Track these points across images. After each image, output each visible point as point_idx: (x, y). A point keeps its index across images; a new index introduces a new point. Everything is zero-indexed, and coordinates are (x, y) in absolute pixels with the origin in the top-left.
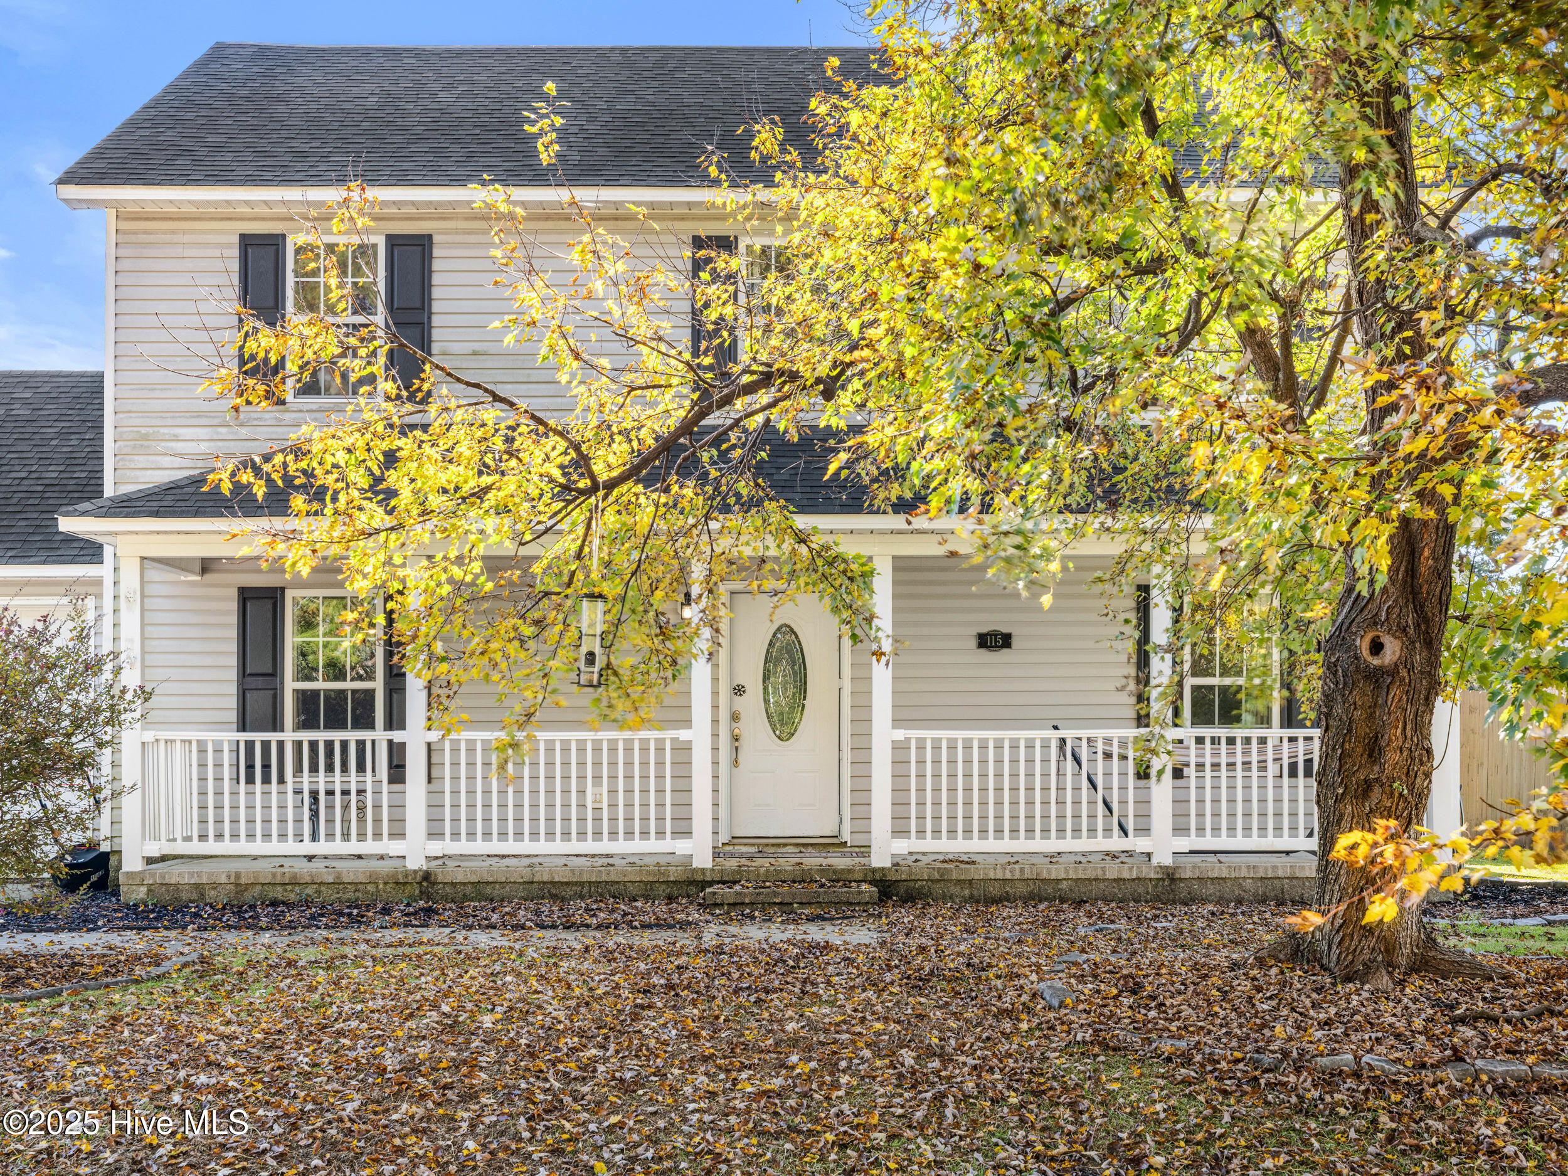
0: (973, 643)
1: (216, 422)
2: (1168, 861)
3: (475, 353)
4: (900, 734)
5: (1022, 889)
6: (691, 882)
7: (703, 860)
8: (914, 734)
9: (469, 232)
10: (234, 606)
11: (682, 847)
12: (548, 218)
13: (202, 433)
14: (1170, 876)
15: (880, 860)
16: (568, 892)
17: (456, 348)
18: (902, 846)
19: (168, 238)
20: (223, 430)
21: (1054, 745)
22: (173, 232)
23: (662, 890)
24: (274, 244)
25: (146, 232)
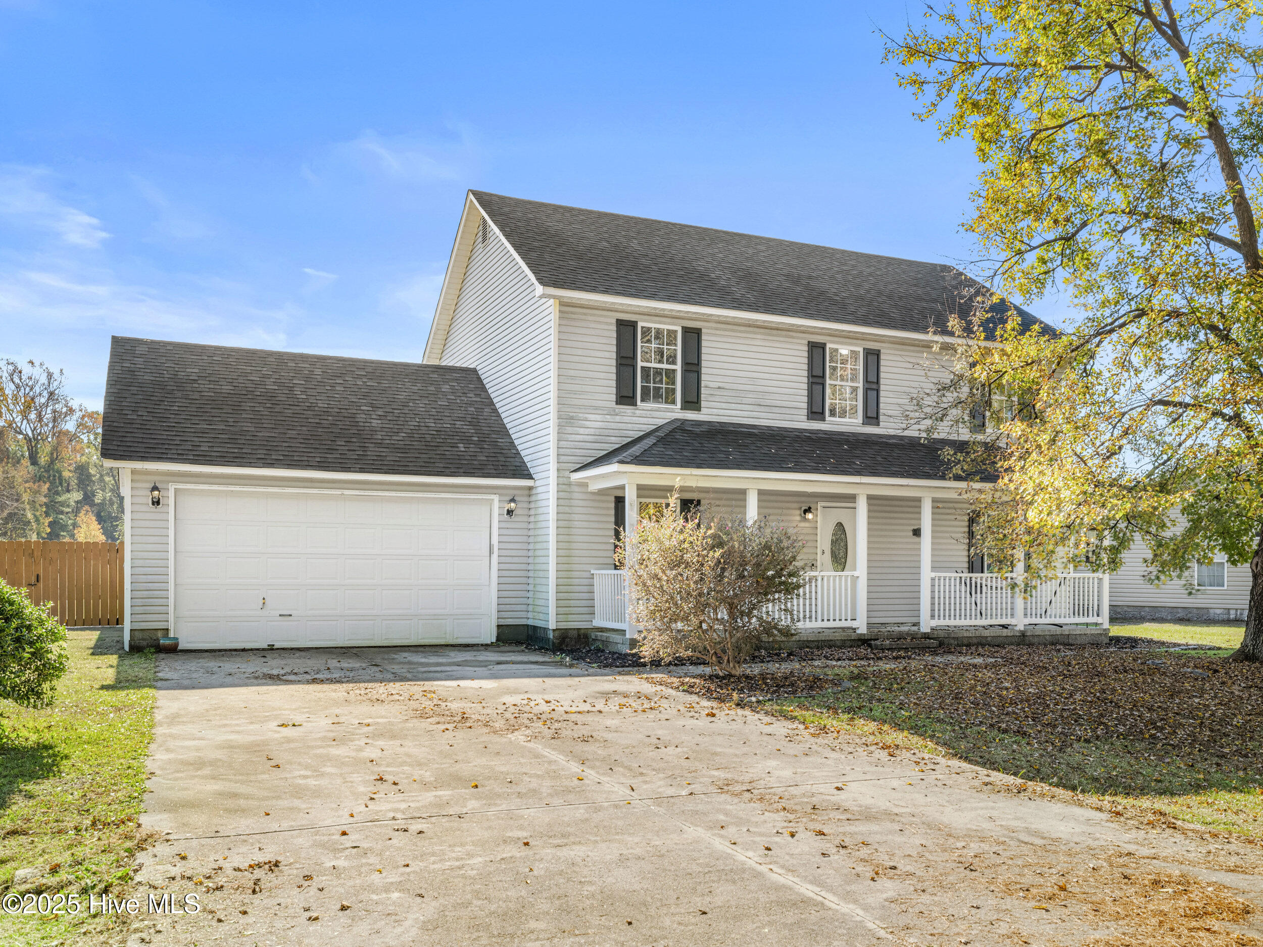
0: (911, 533)
1: (605, 412)
2: (1022, 628)
3: (719, 388)
4: (933, 575)
5: (975, 641)
6: (859, 640)
7: (863, 630)
8: (938, 574)
9: (717, 329)
10: (613, 505)
11: (854, 624)
12: (750, 326)
13: (598, 417)
14: (1023, 634)
15: (925, 628)
16: (813, 645)
17: (711, 385)
18: (934, 623)
19: (584, 317)
20: (608, 417)
21: (958, 579)
22: (585, 314)
23: (848, 643)
24: (633, 325)
25: (572, 313)
